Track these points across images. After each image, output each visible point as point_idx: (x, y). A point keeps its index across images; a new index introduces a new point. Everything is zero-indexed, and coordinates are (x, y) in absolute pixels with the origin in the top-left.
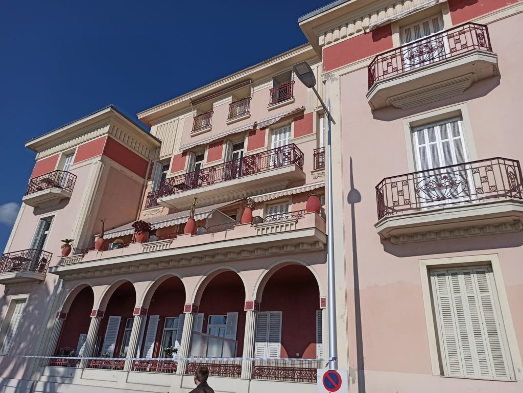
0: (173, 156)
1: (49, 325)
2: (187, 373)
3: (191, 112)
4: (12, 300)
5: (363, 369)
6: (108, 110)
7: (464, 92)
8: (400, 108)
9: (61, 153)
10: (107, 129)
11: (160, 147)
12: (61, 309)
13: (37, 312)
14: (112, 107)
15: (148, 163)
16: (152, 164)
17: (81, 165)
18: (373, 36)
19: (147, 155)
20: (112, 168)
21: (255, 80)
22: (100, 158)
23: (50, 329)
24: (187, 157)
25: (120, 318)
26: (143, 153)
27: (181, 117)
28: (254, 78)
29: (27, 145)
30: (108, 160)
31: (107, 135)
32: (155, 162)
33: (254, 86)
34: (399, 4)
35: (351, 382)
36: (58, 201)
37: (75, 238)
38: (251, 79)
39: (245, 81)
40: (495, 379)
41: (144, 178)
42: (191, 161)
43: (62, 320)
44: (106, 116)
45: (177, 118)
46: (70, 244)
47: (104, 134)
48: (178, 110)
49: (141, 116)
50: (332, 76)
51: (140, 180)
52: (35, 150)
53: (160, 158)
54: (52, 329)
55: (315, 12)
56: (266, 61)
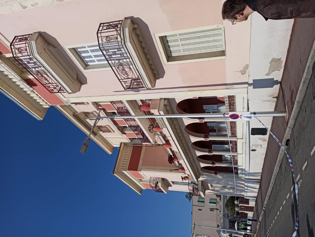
0: (127, 138)
1: (220, 177)
2: (236, 137)
3: (101, 134)
4: (211, 187)
5: (226, 84)
6: (115, 175)
7: (56, 48)
8: (77, 74)
9: (140, 183)
10: (125, 172)
11: (124, 143)
12: (213, 175)
13: (216, 181)
14: (113, 173)
15: (134, 146)
16: (134, 144)
17: (144, 176)
18: (35, 86)
19: (130, 148)
20: (143, 165)
21: (72, 112)
22: (140, 172)
23: (222, 177)
24: (126, 132)
25: (212, 145)
26: (130, 150)
27: (105, 137)
28: (72, 113)
29: (140, 194)
30: (139, 167)
31: (127, 171)
32: (132, 143)
33: (77, 112)
34: (8, 77)
35: (233, 88)
36: (164, 181)
37: (180, 176)
38: (73, 115)
39: (75, 117)
40: (224, 36)
41: (142, 146)
42: (127, 130)
43: (218, 173)
44: (118, 174)
45: (106, 139)
46: (183, 177)
47: (127, 172)
48: (102, 139)
49: (110, 153)
50: (66, 101)
51: (144, 148)
52: (141, 190)
53: (130, 142)
54: (222, 176)
55: (32, 115)
56: (60, 111)
